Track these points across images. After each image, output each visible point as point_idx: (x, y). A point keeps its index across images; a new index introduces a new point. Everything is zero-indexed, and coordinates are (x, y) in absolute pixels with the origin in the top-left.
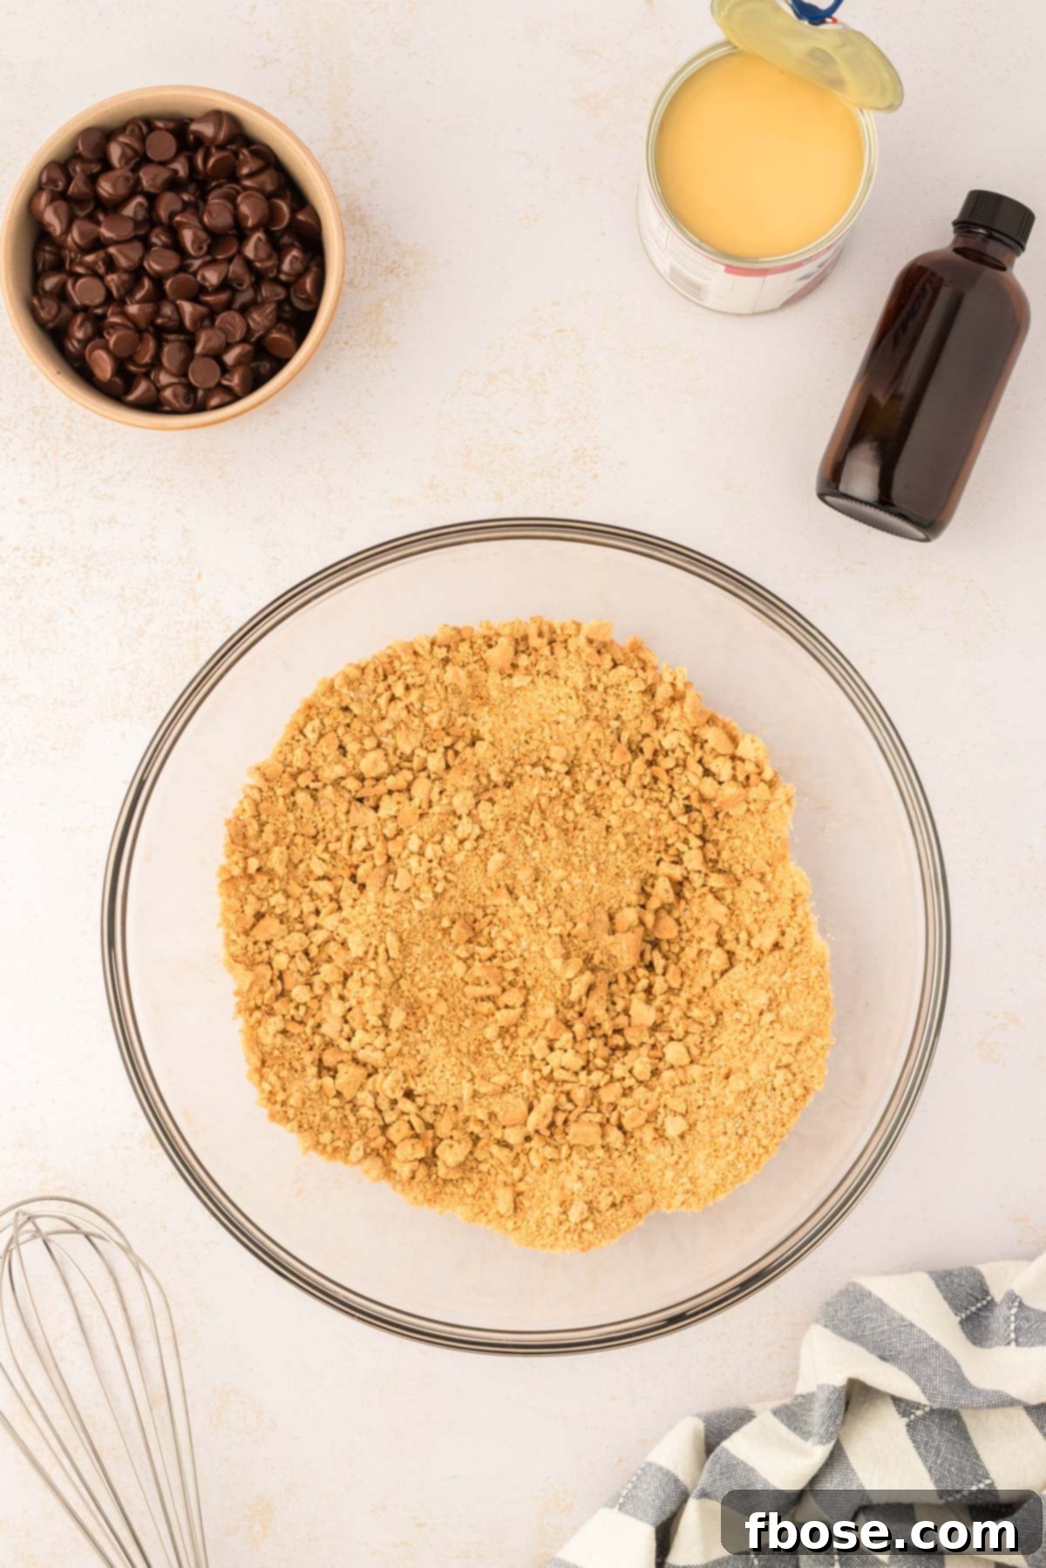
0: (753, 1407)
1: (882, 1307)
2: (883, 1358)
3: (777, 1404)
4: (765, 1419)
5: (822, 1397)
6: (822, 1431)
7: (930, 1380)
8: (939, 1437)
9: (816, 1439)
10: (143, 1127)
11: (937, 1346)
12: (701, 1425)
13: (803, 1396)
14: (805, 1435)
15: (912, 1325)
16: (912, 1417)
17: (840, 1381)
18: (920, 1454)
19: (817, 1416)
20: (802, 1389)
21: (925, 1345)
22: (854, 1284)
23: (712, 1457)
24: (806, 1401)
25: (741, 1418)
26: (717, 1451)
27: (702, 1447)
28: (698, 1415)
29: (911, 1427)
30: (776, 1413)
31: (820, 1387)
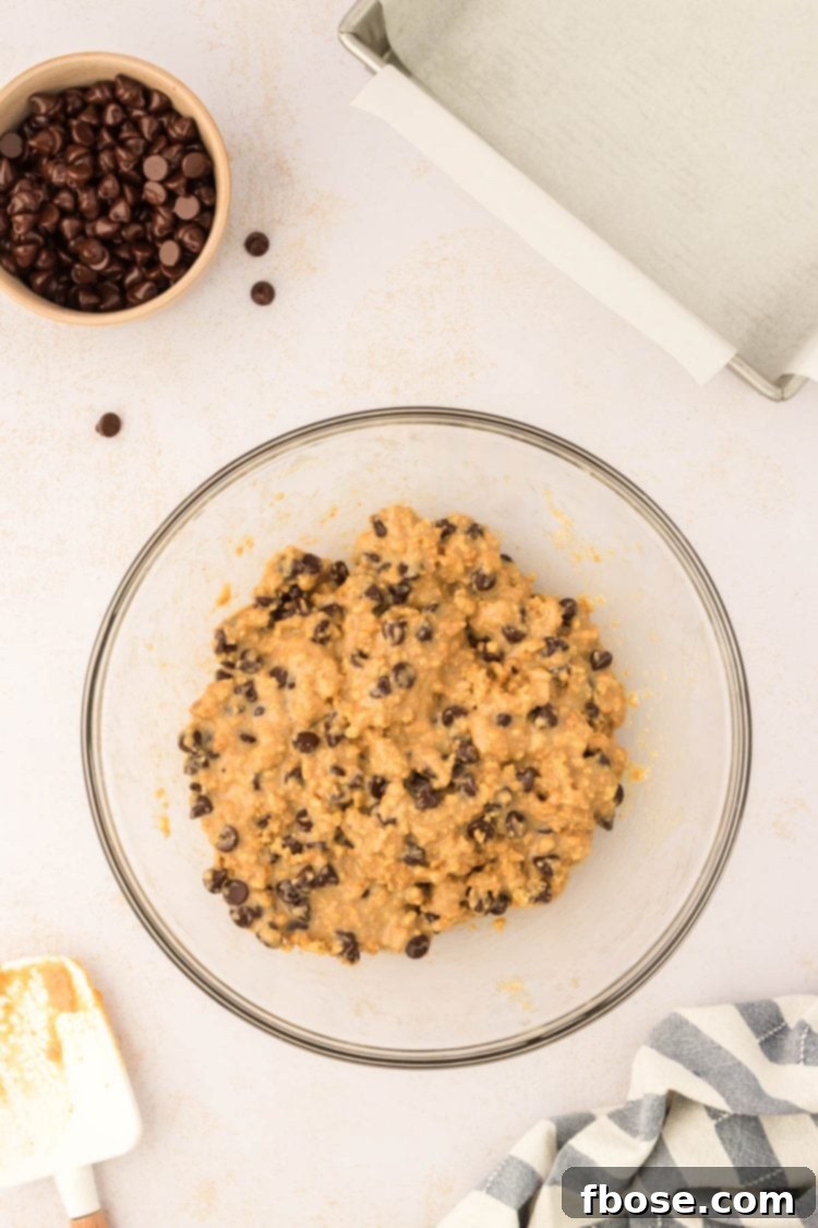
0: (594, 1111)
1: (696, 1032)
2: (697, 1073)
3: (612, 1109)
4: (603, 1123)
5: (647, 1104)
6: (647, 1130)
7: (733, 1093)
8: (741, 1135)
9: (643, 1136)
10: (114, 887)
11: (739, 1064)
12: (552, 1128)
13: (633, 1102)
14: (634, 1133)
15: (719, 1048)
16: (720, 1119)
17: (662, 1091)
18: (726, 1149)
19: (644, 1118)
20: (633, 1096)
21: (730, 1063)
22: (675, 1014)
23: (561, 1152)
24: (635, 1106)
25: (585, 1120)
26: (565, 1148)
27: (554, 1144)
28: (551, 1119)
29: (719, 1127)
30: (611, 1116)
31: (646, 1096)
